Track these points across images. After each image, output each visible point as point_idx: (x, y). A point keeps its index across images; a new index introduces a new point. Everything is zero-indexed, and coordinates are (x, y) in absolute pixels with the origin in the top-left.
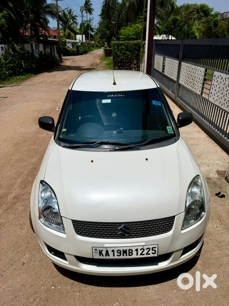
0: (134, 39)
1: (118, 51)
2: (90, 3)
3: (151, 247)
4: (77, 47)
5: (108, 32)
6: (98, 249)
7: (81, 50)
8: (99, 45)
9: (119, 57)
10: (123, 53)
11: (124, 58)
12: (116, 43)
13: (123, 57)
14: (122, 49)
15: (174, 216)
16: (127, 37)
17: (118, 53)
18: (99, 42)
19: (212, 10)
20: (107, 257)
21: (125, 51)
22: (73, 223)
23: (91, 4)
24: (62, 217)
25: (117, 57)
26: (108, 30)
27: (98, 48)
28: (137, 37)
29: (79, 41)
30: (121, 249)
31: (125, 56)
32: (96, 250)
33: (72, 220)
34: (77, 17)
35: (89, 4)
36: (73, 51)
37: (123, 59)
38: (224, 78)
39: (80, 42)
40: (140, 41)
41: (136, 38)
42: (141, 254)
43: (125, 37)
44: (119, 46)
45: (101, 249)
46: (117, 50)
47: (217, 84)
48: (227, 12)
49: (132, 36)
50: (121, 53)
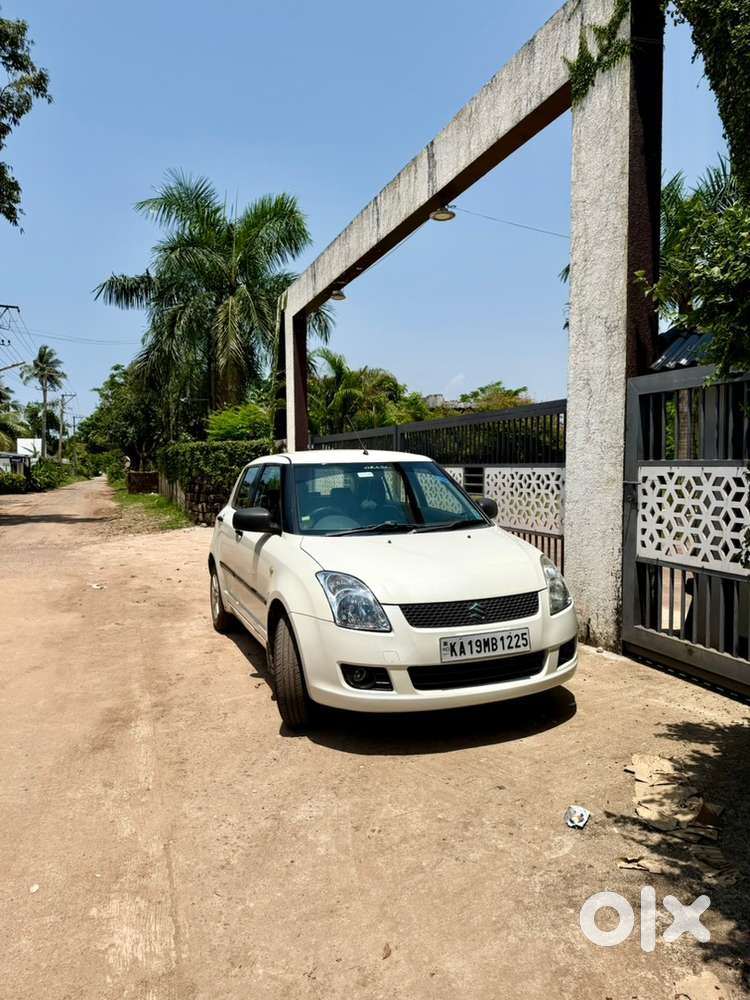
0: (249, 438)
1: (206, 464)
2: (55, 358)
3: (520, 633)
4: (27, 470)
5: (131, 430)
6: (449, 642)
7: (40, 478)
8: (85, 471)
9: (209, 481)
10: (221, 469)
11: (226, 481)
12: (198, 445)
13: (221, 479)
14: (217, 459)
15: (537, 592)
16: (229, 433)
17: (207, 469)
18: (83, 461)
19: (404, 389)
20: (463, 657)
21: (228, 462)
22: (402, 609)
23: (57, 362)
24: (384, 607)
25: (202, 480)
26: (130, 425)
27: (82, 477)
28: (255, 433)
29: (31, 454)
30: (481, 638)
31: (227, 475)
32: (445, 644)
33: (400, 605)
34: (12, 392)
35: (50, 360)
36: (14, 480)
37: (222, 483)
38: (508, 476)
39: (35, 456)
40: (266, 440)
41: (252, 435)
42: (509, 647)
43: (221, 432)
44: (208, 453)
45: (453, 641)
46: (201, 462)
47: (496, 489)
48: (436, 396)
49: (244, 430)
50: (214, 468)
